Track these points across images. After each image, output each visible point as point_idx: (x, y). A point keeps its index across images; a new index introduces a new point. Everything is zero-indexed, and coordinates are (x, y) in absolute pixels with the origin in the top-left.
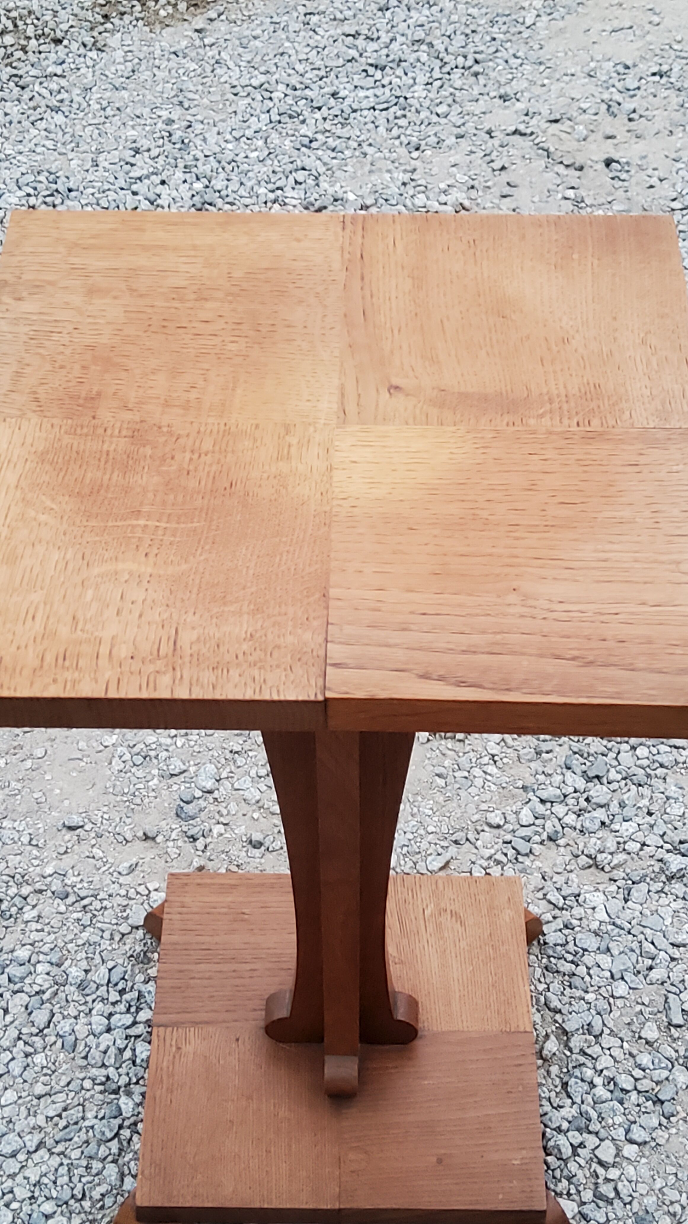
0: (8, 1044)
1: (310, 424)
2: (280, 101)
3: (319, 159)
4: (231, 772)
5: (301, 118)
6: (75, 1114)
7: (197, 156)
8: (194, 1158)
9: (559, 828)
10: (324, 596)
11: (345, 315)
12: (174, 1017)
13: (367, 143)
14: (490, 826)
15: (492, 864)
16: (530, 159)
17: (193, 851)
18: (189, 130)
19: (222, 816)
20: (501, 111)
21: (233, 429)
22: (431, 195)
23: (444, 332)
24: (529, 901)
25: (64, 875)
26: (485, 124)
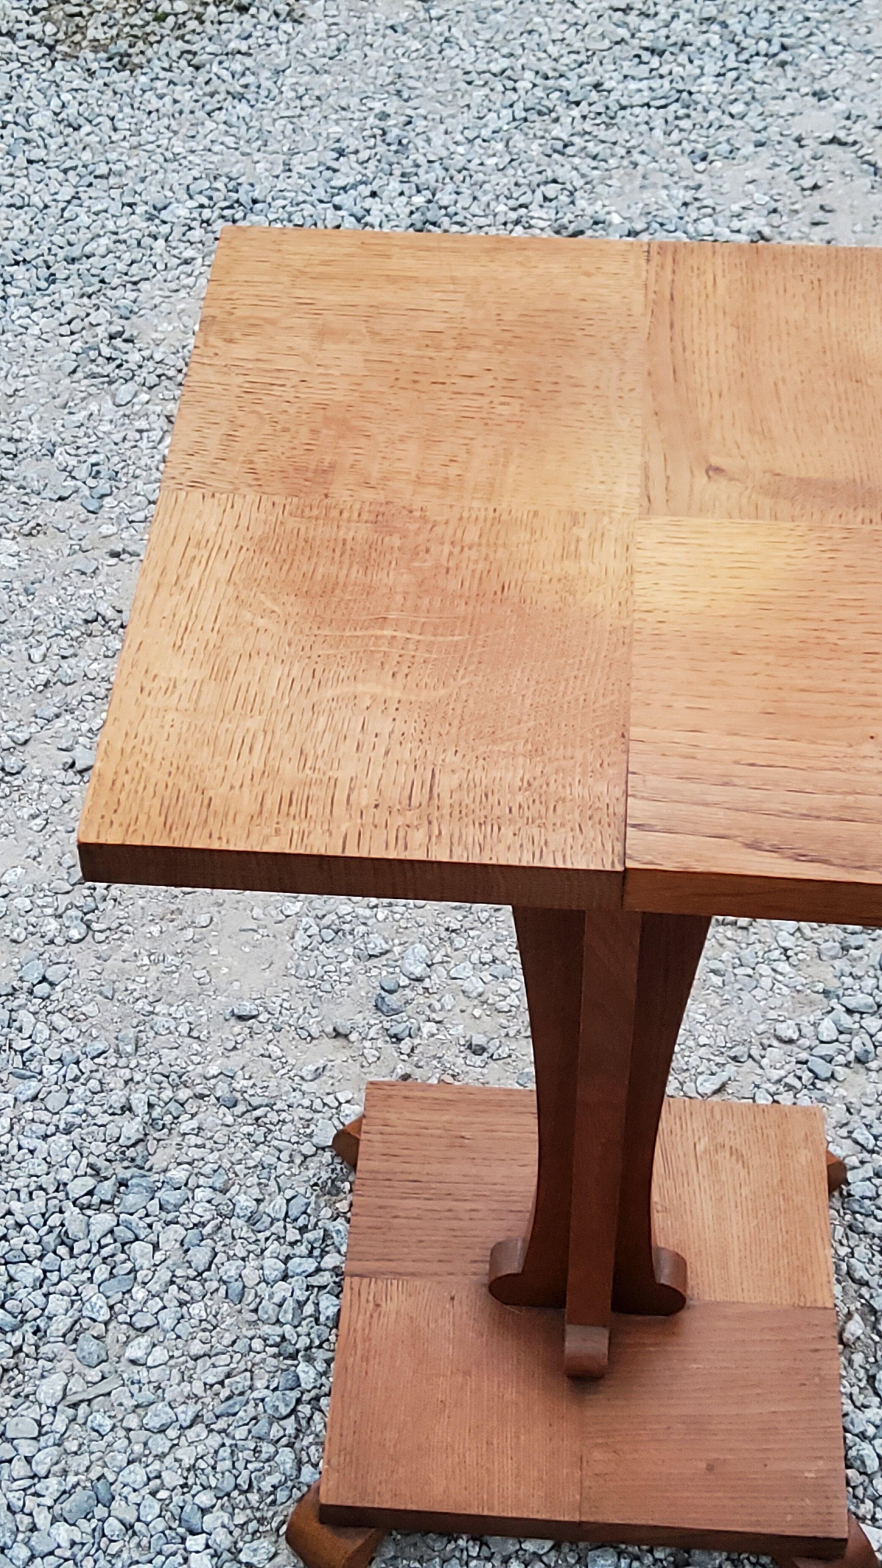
0: (158, 1288)
1: (604, 513)
2: (527, 92)
3: (576, 169)
4: (447, 956)
5: (554, 115)
6: (241, 1381)
7: (418, 162)
8: (395, 1446)
9: (870, 1047)
10: (623, 736)
11: (649, 374)
12: (373, 1265)
13: (639, 149)
14: (780, 1039)
15: (782, 1089)
16: (852, 176)
17: (396, 1054)
18: (408, 127)
19: (434, 1011)
20: (814, 113)
21: (505, 517)
22: (721, 220)
23: (779, 399)
24: (830, 1139)
25: (232, 1078)
26: (793, 129)
